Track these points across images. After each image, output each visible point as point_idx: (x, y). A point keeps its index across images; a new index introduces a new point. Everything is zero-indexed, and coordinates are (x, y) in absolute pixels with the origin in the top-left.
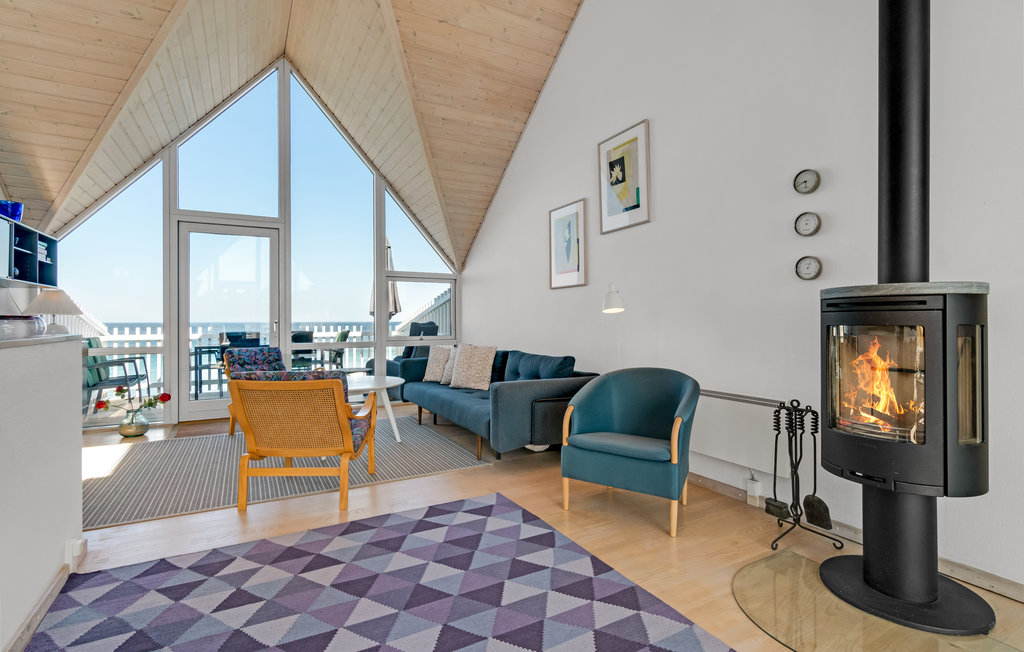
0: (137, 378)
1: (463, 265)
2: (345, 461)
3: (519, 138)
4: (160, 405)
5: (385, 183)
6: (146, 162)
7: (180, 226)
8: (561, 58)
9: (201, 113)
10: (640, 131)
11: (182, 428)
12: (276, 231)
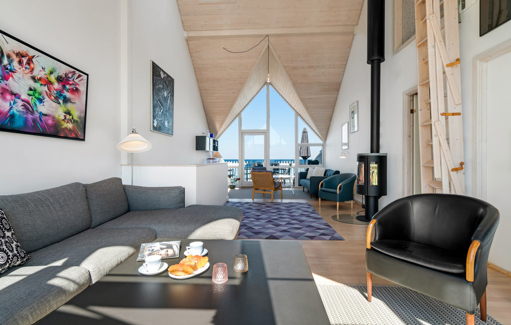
0: (233, 175)
1: (326, 140)
2: (272, 191)
3: (337, 99)
4: (238, 181)
5: (298, 114)
6: (235, 118)
7: (242, 133)
8: (344, 75)
9: (247, 103)
10: (356, 104)
11: (243, 188)
12: (266, 133)
